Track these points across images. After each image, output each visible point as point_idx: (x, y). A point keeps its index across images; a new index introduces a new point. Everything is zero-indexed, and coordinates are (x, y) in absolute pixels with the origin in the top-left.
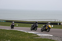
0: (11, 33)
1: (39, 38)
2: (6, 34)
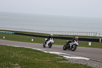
0: (21, 53)
1: (66, 62)
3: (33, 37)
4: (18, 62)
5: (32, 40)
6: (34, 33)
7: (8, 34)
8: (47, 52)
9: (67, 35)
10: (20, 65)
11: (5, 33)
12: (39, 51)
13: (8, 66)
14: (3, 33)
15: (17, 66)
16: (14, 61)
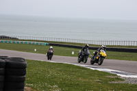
0: (60, 71)
1: (121, 82)
2: (48, 72)
3: (73, 49)
4: (56, 83)
5: (73, 53)
6: (75, 43)
7: (41, 45)
8: (94, 69)
9: (119, 46)
10: (60, 87)
11: (37, 44)
12: (83, 68)
13: (44, 88)
14: (33, 44)
15: (55, 88)
16: (52, 81)
